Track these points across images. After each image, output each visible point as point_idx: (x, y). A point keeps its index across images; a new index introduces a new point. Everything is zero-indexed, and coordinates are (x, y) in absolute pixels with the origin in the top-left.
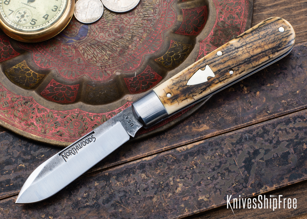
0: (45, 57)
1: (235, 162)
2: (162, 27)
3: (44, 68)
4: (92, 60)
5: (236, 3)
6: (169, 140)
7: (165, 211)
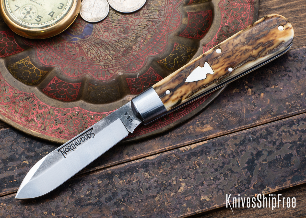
0: (49, 54)
1: (238, 163)
2: (166, 29)
3: (47, 64)
4: (96, 59)
5: (241, 9)
6: (172, 140)
7: (167, 210)
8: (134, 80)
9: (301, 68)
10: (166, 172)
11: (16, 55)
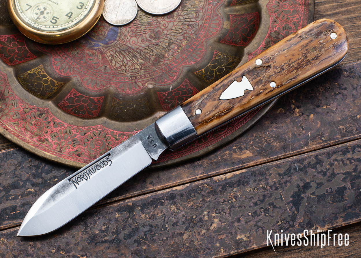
0: (66, 62)
1: (282, 197)
2: (205, 35)
3: (63, 75)
4: (121, 68)
5: (293, 11)
6: (204, 168)
7: (196, 250)
8: (166, 95)
9: (358, 85)
10: (196, 206)
11: (27, 62)
